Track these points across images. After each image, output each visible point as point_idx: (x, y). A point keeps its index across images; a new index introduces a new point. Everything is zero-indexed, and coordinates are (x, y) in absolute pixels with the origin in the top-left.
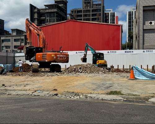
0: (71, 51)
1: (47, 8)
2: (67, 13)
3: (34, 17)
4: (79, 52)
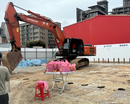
0: (99, 45)
1: (90, 9)
2: (108, 12)
3: (80, 18)
4: (107, 46)
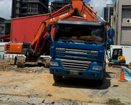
2: (49, 5)
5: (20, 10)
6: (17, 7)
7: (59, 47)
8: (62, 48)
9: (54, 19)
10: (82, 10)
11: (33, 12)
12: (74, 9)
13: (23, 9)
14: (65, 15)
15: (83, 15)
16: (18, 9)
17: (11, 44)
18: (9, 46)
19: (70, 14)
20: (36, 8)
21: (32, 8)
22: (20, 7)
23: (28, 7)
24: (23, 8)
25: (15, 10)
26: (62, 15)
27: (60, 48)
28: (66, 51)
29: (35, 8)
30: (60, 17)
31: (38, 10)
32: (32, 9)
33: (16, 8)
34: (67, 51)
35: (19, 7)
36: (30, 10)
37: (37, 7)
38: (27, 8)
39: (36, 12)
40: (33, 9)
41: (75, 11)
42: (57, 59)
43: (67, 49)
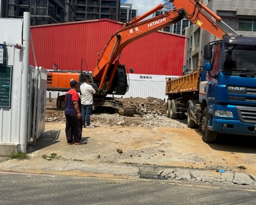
5: (15, 9)
6: (10, 3)
7: (235, 86)
8: (239, 86)
9: (137, 29)
10: (194, 14)
11: (39, 14)
12: (179, 12)
13: (20, 9)
14: (159, 21)
15: (196, 21)
16: (13, 8)
17: (54, 73)
18: (51, 76)
19: (171, 21)
20: (45, 8)
21: (38, 7)
22: (17, 5)
23: (30, 4)
24: (21, 5)
25: (7, 9)
26: (154, 23)
27: (236, 88)
28: (248, 93)
29: (42, 8)
30: (149, 25)
31: (49, 11)
32: (37, 9)
33: (9, 5)
34: (250, 93)
35: (14, 4)
36: (35, 11)
37: (46, 6)
38: (29, 7)
39: (46, 14)
40: (39, 9)
41: (179, 14)
42: (229, 106)
43: (248, 89)
